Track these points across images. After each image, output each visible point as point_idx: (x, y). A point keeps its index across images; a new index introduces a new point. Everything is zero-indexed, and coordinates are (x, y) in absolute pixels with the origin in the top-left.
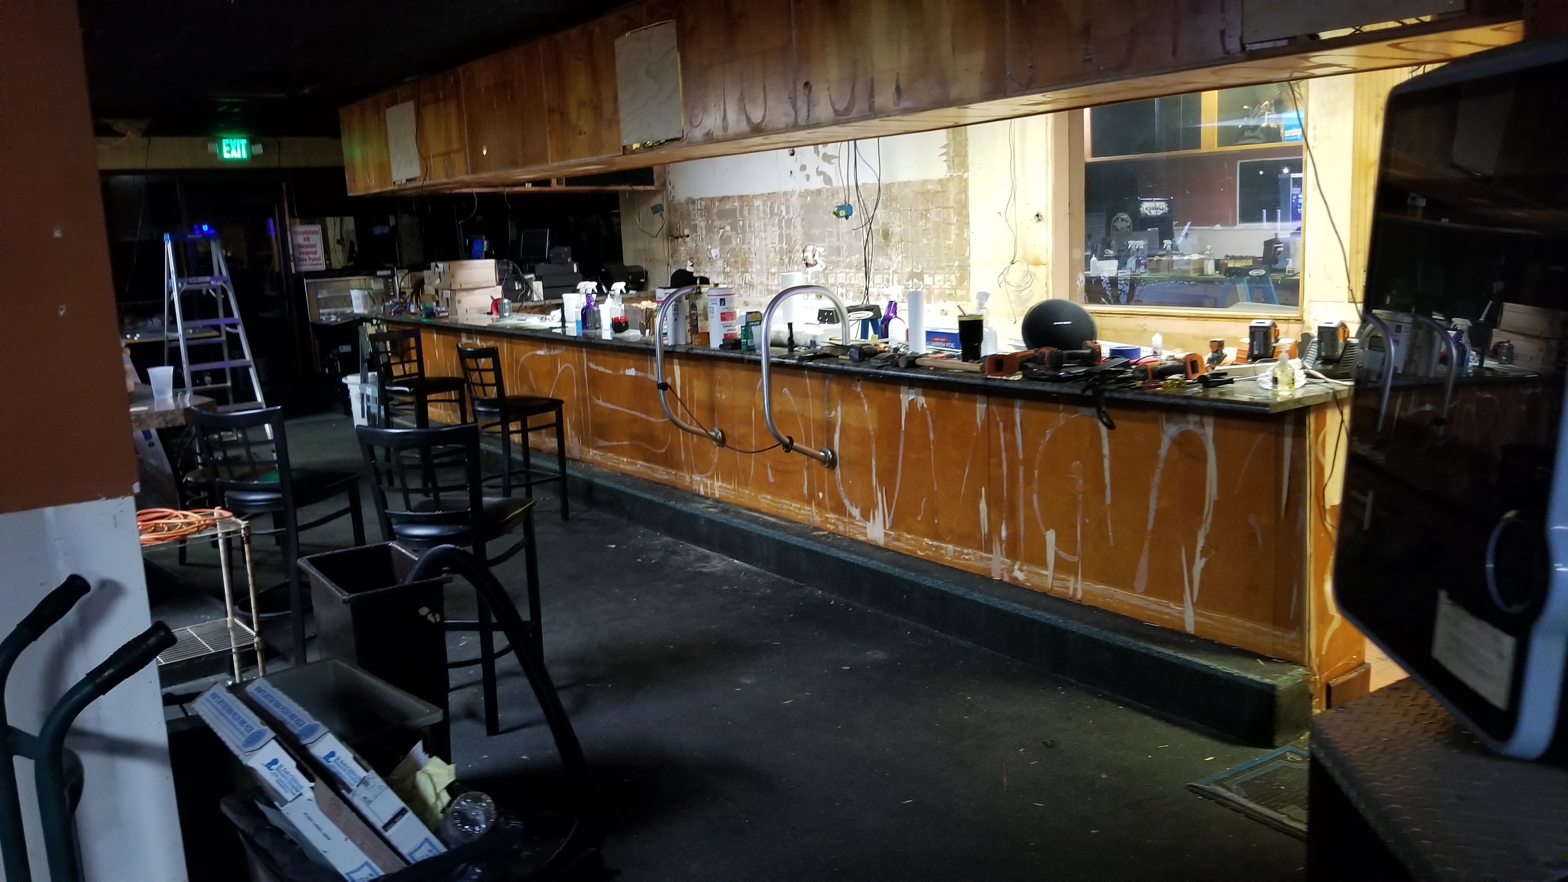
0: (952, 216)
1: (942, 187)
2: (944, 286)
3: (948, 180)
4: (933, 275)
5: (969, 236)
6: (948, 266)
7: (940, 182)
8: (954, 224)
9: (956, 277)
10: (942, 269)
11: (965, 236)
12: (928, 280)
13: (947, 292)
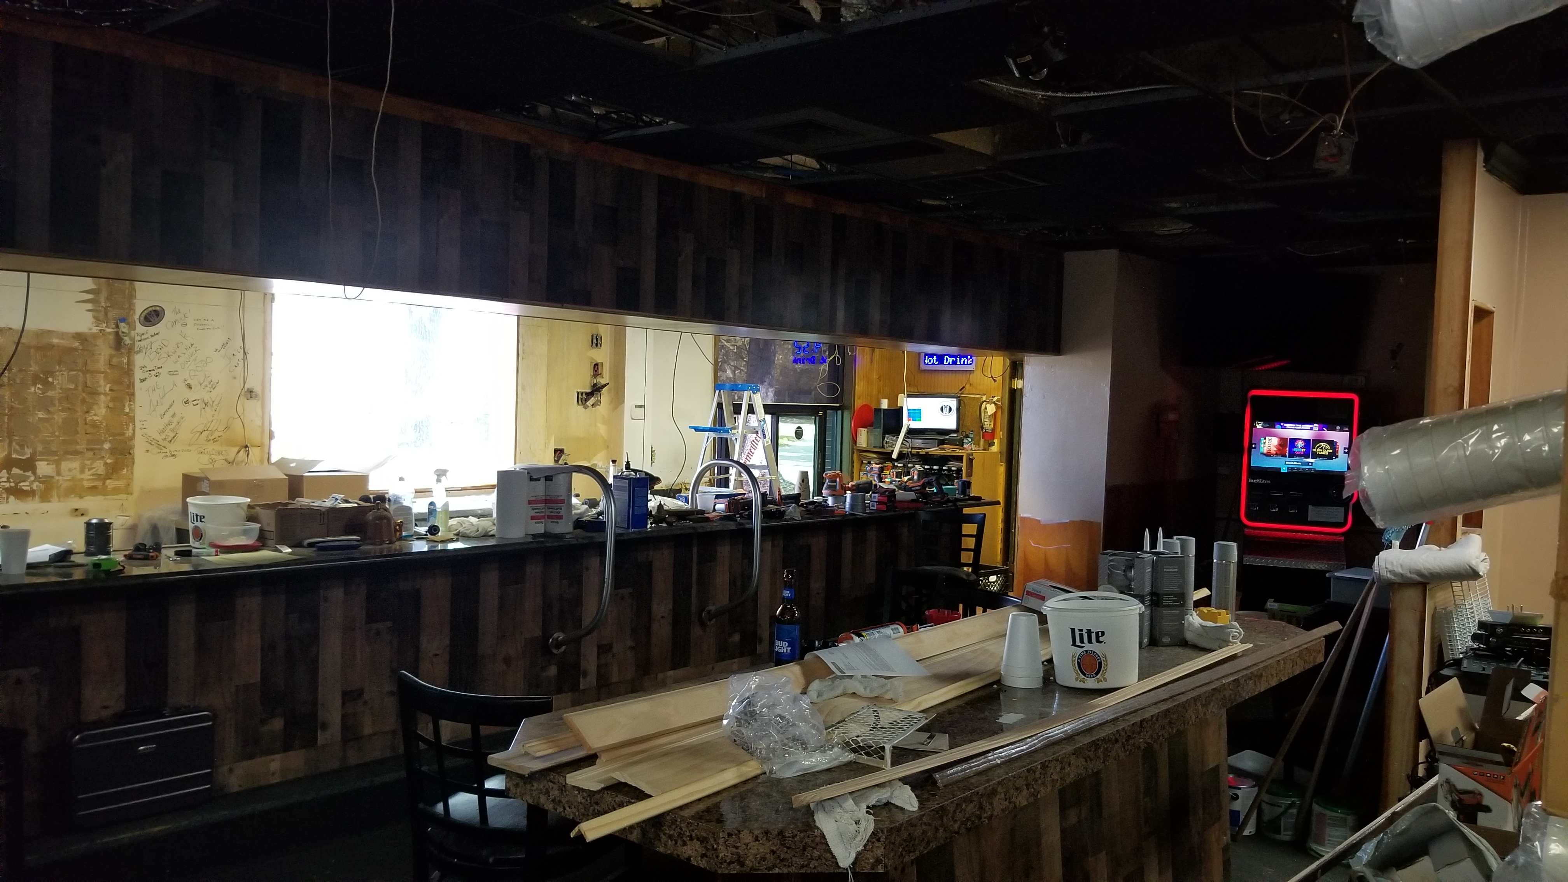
0: (102, 383)
1: (81, 344)
2: (79, 476)
3: (95, 336)
4: (58, 464)
5: (132, 410)
6: (92, 449)
7: (78, 336)
8: (105, 394)
9: (106, 464)
10: (76, 453)
11: (127, 410)
12: (44, 468)
13: (86, 484)
